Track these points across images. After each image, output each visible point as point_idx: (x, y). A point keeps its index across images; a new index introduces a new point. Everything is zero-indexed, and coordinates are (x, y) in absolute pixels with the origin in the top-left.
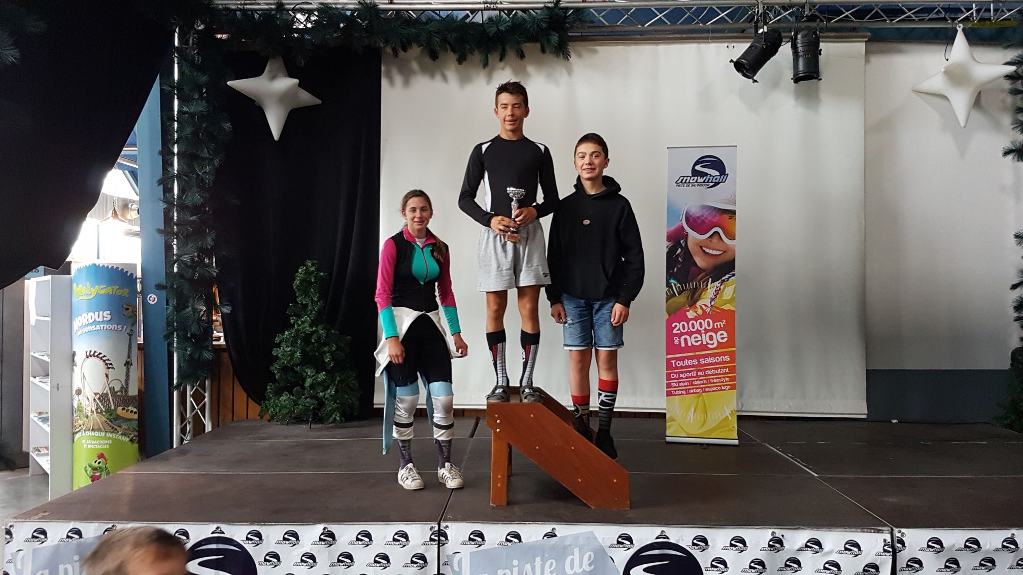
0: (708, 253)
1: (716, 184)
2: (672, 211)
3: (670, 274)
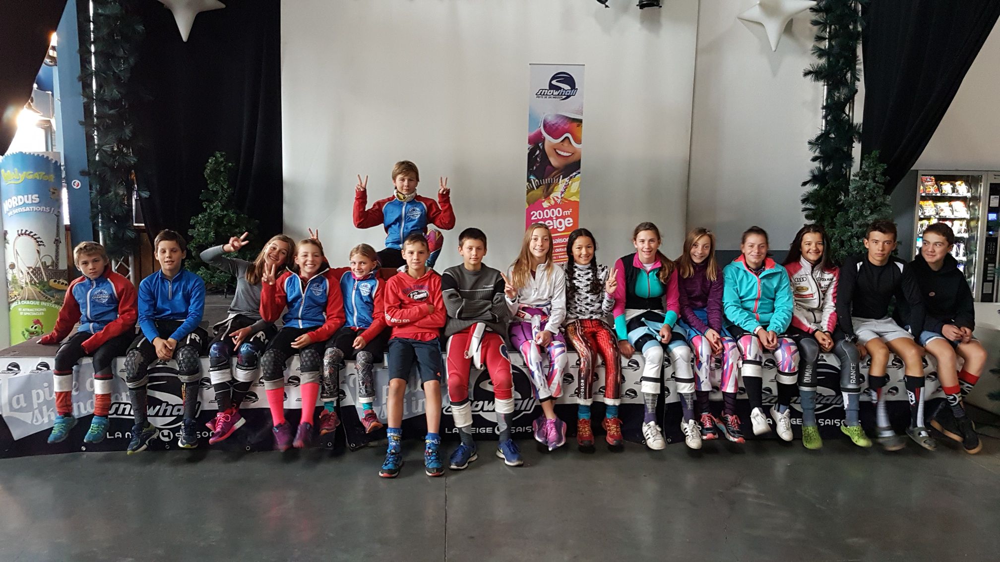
0: (559, 155)
1: (568, 97)
2: (532, 119)
3: (530, 172)
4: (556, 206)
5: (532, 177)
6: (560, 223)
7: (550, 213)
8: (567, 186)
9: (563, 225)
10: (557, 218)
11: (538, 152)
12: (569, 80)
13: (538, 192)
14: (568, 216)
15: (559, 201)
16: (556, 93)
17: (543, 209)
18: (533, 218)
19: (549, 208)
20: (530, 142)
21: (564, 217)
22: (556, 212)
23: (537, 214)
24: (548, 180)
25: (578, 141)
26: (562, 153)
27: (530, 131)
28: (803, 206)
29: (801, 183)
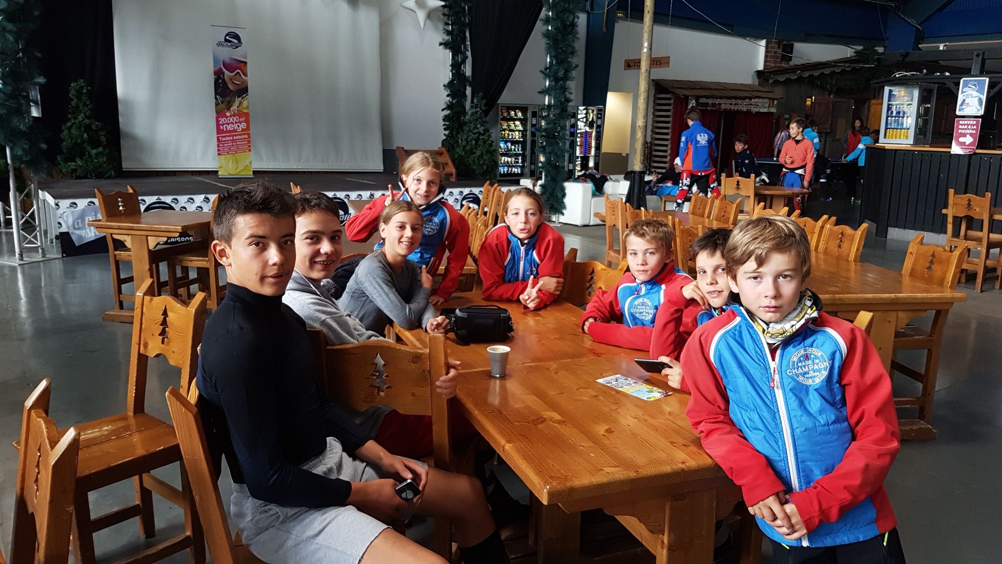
0: (234, 83)
1: (237, 46)
3: (216, 93)
4: (234, 115)
5: (218, 97)
6: (238, 126)
7: (231, 120)
8: (240, 103)
9: (240, 128)
10: (236, 123)
11: (220, 81)
12: (237, 37)
13: (222, 106)
14: (243, 122)
15: (236, 112)
16: (229, 44)
17: (227, 117)
18: (220, 123)
19: (231, 117)
20: (215, 73)
21: (240, 123)
22: (235, 119)
23: (223, 120)
24: (228, 99)
25: (246, 75)
26: (236, 82)
27: (215, 66)
28: (443, 123)
29: (441, 110)
